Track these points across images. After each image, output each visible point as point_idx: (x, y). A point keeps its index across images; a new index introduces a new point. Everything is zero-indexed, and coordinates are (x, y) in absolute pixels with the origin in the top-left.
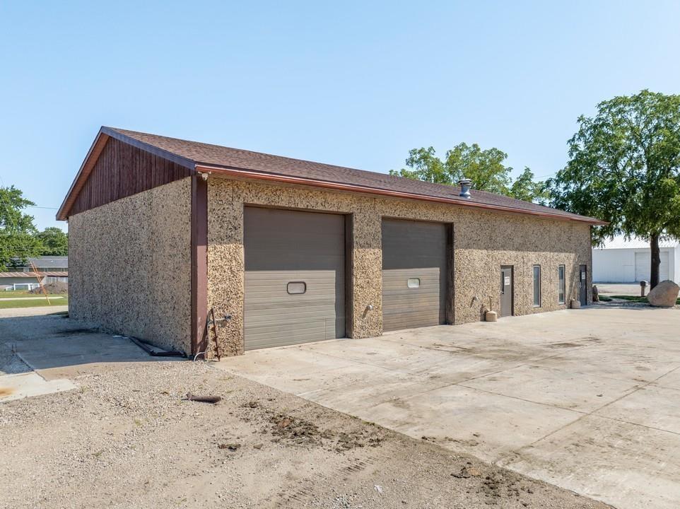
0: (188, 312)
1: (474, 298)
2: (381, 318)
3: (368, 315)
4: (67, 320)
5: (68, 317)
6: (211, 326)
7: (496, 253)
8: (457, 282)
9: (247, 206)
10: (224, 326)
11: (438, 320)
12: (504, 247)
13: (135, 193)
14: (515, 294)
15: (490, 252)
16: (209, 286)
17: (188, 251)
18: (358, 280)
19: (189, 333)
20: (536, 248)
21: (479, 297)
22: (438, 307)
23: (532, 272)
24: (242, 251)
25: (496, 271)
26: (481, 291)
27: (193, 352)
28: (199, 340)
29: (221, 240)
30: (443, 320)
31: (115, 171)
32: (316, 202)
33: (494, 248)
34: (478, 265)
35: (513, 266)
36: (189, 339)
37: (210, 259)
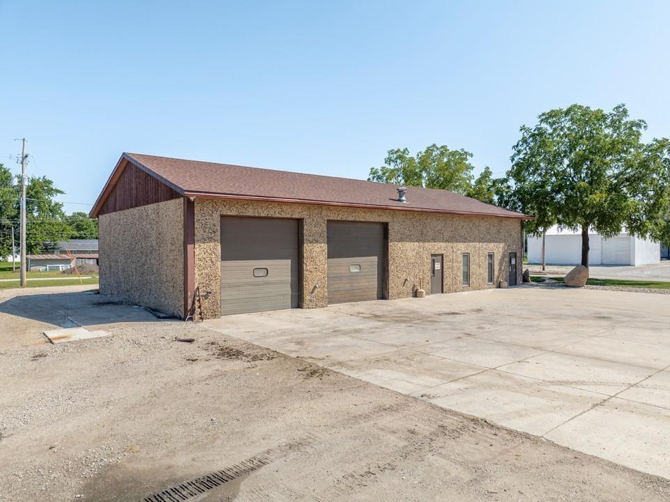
0: (182, 289)
1: (406, 280)
2: (326, 294)
3: (316, 292)
4: (98, 295)
5: (99, 293)
6: (198, 298)
7: (427, 244)
8: (391, 268)
9: (222, 216)
10: (206, 299)
11: (376, 296)
12: (434, 240)
13: (148, 204)
14: (444, 276)
15: (421, 244)
16: (196, 272)
17: (182, 248)
18: (308, 266)
19: (183, 303)
20: (465, 240)
21: (411, 279)
22: (376, 286)
23: (461, 258)
24: (219, 247)
25: (427, 258)
26: (412, 274)
27: (186, 316)
28: (189, 307)
29: (204, 240)
30: (380, 296)
31: (134, 185)
32: (275, 212)
33: (424, 241)
34: (410, 254)
35: (443, 255)
36: (183, 307)
37: (197, 253)
